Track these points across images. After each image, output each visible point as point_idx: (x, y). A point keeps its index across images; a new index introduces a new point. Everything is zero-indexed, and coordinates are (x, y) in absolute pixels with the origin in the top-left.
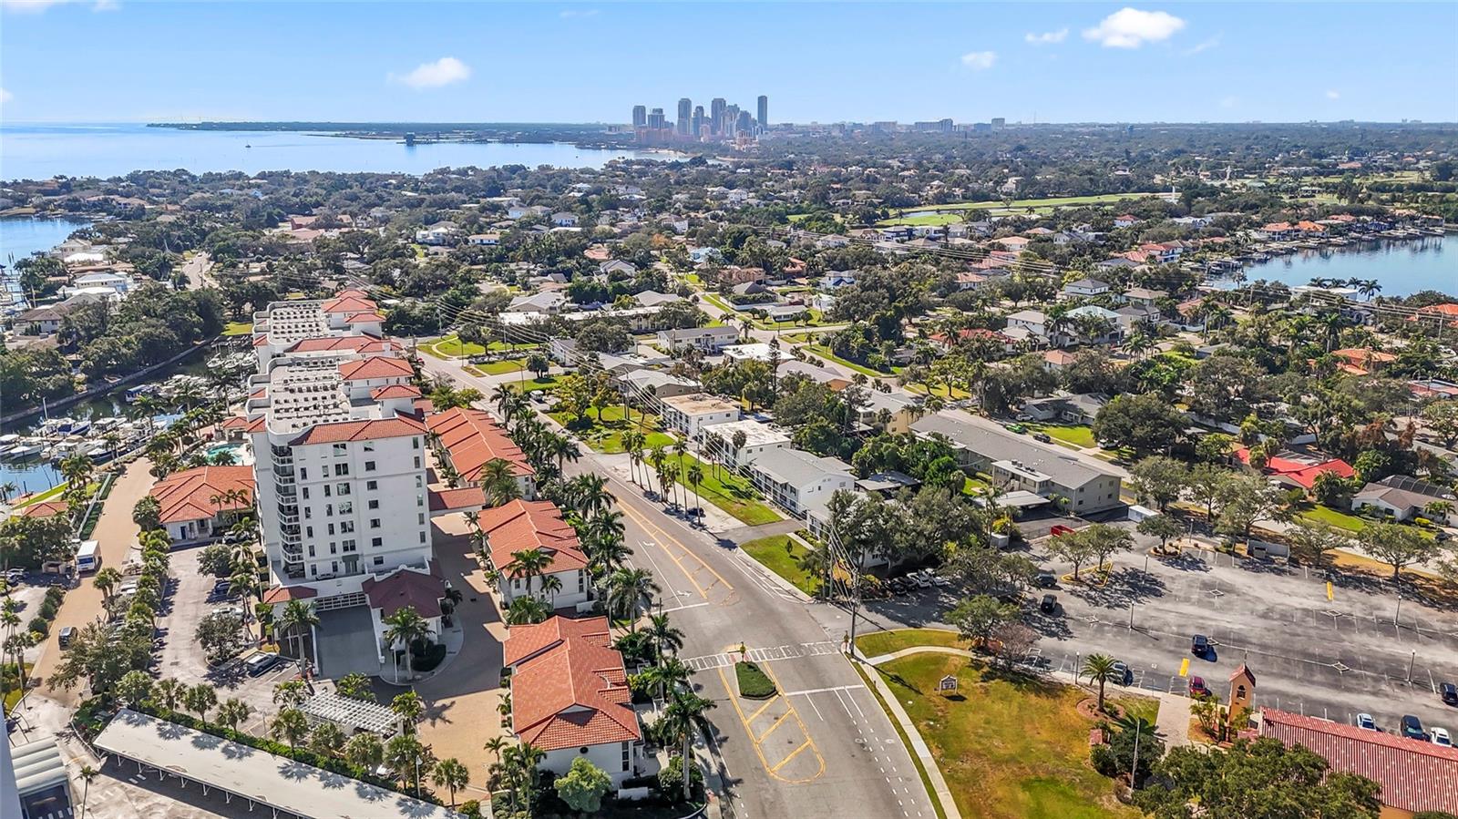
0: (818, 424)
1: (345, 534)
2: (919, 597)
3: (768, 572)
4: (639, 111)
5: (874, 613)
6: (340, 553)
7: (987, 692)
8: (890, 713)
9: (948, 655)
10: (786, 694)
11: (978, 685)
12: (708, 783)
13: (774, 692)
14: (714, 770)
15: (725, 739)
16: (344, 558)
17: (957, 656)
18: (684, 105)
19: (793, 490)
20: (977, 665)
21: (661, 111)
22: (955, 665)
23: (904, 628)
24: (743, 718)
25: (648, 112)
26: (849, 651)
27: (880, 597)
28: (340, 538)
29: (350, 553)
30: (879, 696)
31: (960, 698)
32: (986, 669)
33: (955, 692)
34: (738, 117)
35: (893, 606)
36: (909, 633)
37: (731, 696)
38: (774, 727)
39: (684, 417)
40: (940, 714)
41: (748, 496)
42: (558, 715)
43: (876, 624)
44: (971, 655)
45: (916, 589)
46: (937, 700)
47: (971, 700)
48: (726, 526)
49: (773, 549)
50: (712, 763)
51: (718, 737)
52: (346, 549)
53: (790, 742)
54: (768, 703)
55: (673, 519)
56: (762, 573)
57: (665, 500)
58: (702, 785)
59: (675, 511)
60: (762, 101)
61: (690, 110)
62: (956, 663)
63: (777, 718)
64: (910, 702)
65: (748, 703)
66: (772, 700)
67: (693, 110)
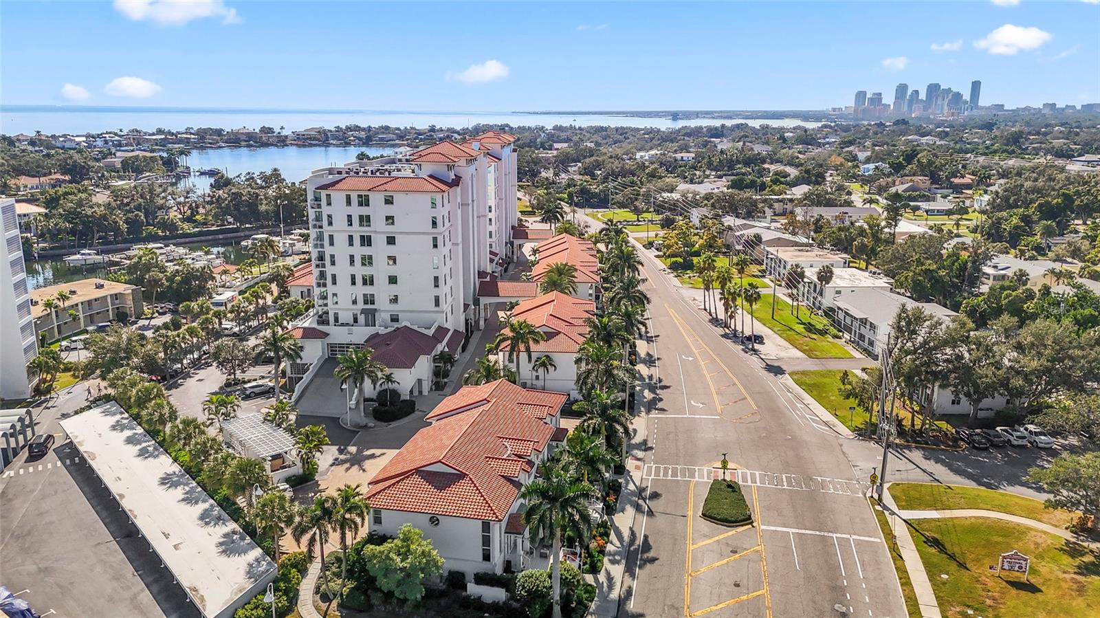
0: (923, 268)
1: (365, 287)
2: (1008, 455)
3: (809, 399)
4: (861, 95)
5: (932, 462)
6: (361, 305)
7: (1081, 590)
8: (906, 582)
9: (1029, 529)
10: (763, 527)
11: (1068, 576)
12: (598, 607)
13: (748, 520)
14: (614, 595)
15: (653, 560)
16: (363, 311)
17: (1045, 533)
18: (902, 89)
19: (873, 327)
20: (1073, 551)
21: (880, 94)
22: (1037, 544)
23: (970, 485)
24: (689, 541)
25: (869, 96)
26: (876, 496)
27: (948, 446)
28: (361, 290)
29: (369, 306)
30: (897, 557)
31: (1032, 588)
32: (1088, 559)
33: (1024, 578)
34: (950, 97)
35: (964, 459)
36: (976, 493)
37: (690, 513)
38: (725, 561)
39: (783, 263)
40: (988, 602)
41: (823, 333)
42: (418, 471)
43: (930, 474)
44: (1069, 536)
45: (1005, 446)
46: (990, 583)
47: (1049, 594)
48: (783, 354)
49: (827, 380)
50: (618, 584)
51: (645, 556)
52: (366, 302)
53: (737, 585)
54: (732, 532)
55: (729, 343)
56: (801, 401)
57: (727, 326)
58: (587, 607)
59: (734, 336)
60: (976, 86)
61: (906, 93)
62: (1039, 541)
63: (734, 552)
64: (945, 576)
65: (706, 526)
66: (740, 529)
67: (909, 92)
